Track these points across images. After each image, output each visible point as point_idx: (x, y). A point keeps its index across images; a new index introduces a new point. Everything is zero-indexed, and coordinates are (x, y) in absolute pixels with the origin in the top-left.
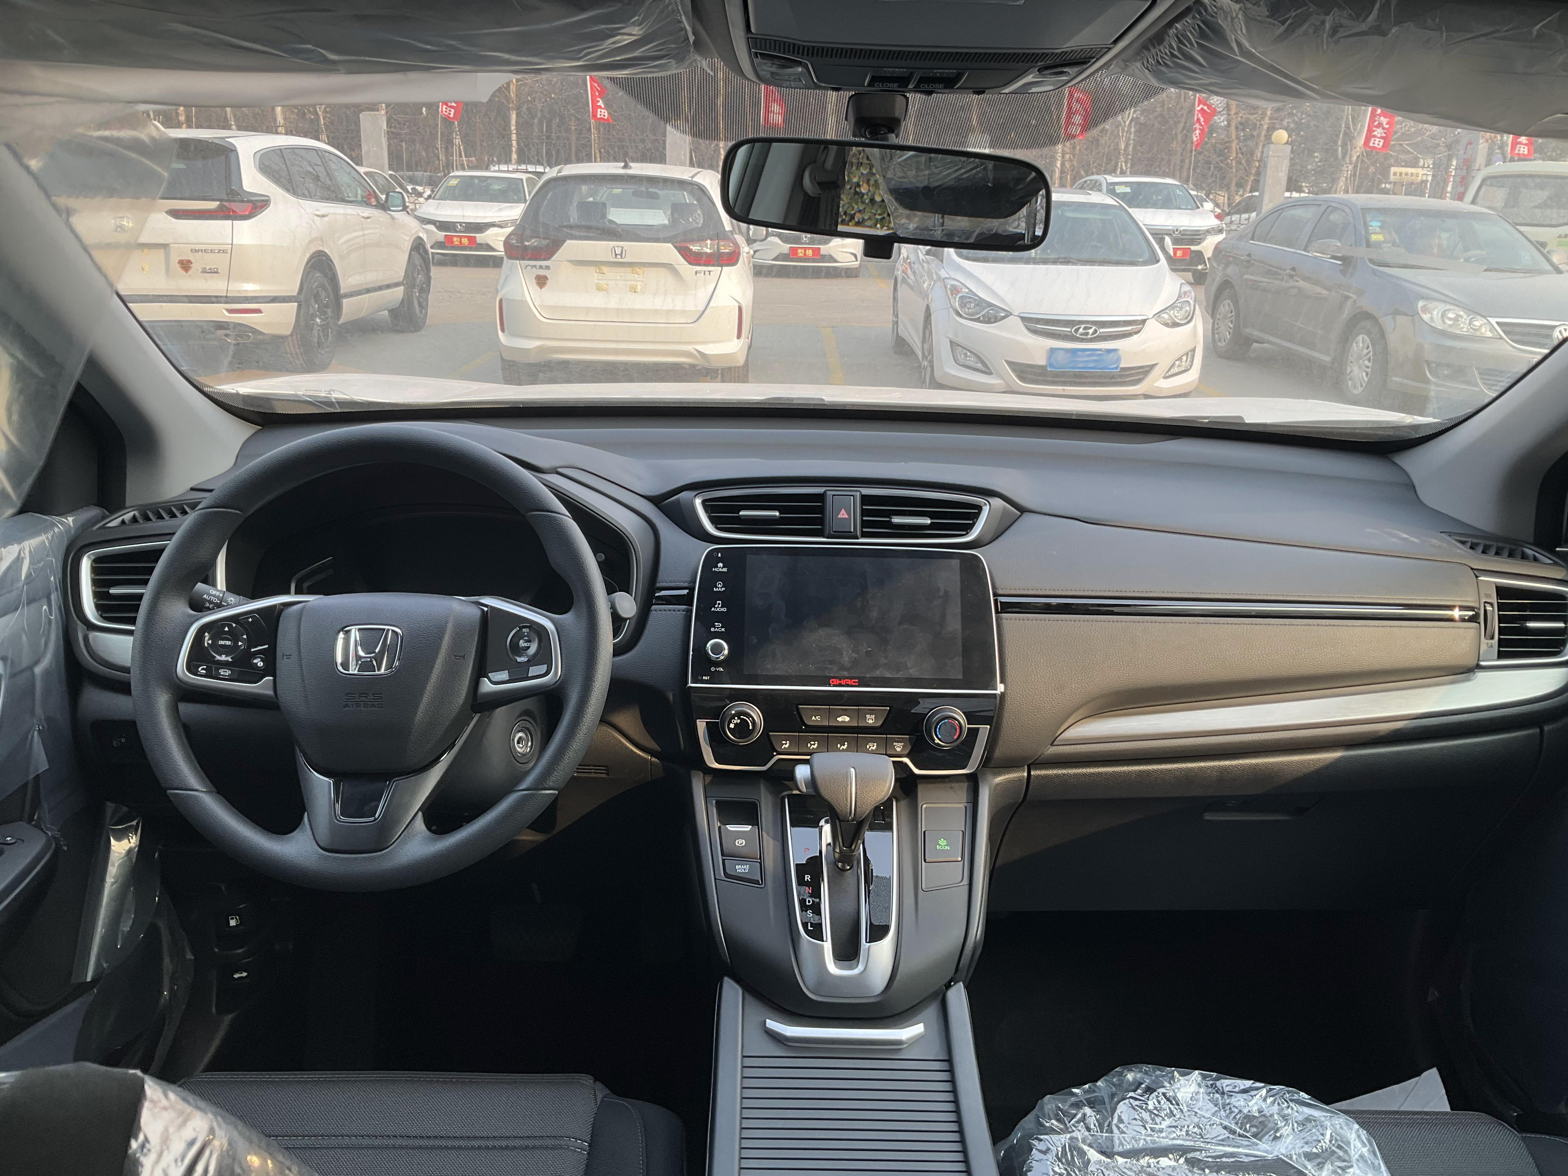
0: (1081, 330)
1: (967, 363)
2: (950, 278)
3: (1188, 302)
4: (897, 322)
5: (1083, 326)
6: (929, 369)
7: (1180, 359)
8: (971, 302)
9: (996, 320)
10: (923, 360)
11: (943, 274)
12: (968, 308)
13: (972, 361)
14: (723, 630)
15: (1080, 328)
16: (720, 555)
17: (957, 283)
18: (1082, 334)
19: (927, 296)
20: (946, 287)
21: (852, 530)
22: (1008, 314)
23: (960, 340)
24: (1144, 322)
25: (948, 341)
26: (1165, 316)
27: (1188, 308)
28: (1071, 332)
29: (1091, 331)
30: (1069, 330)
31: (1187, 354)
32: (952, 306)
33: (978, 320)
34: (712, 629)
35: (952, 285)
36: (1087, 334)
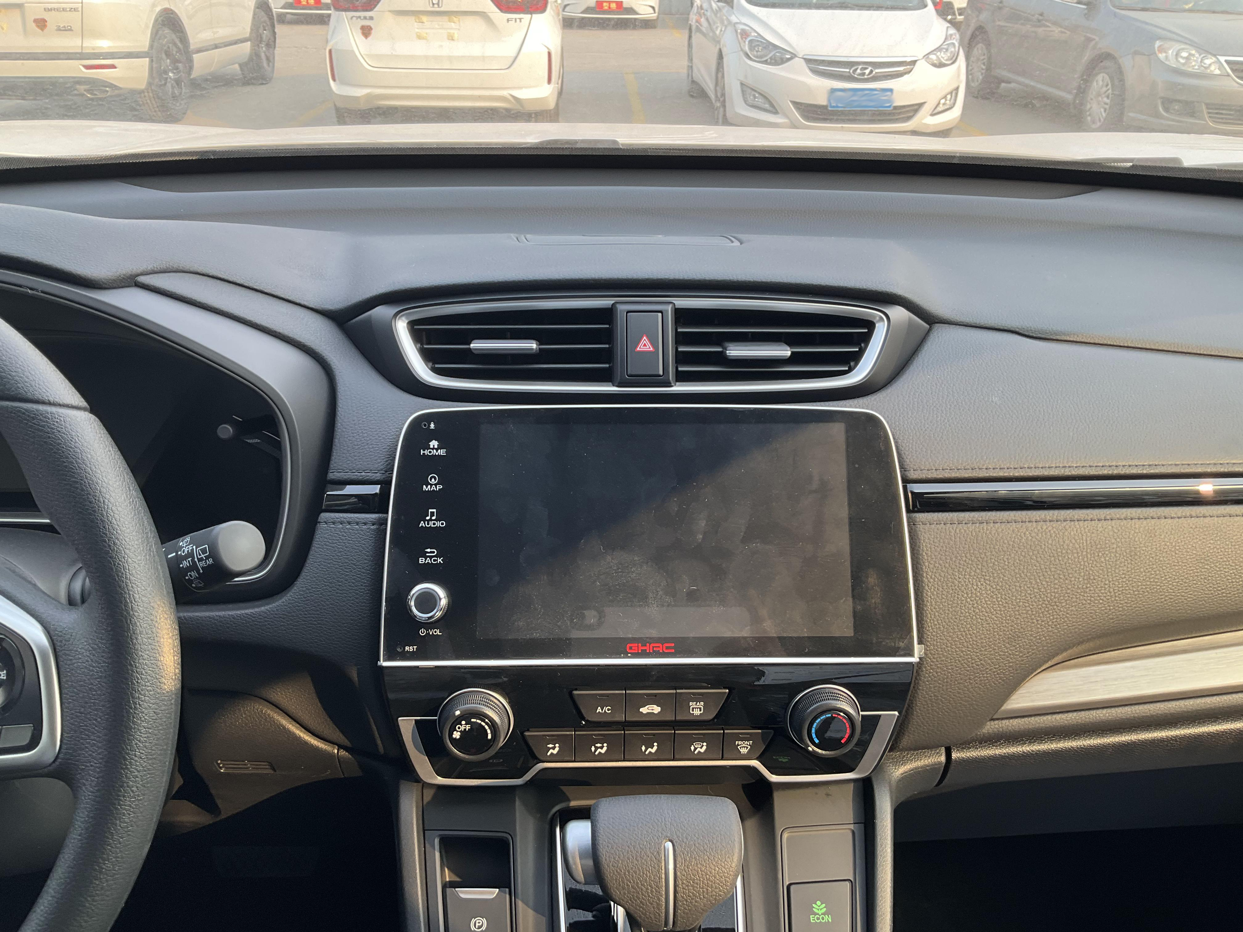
0: (859, 71)
1: (755, 103)
2: (740, 23)
3: (953, 44)
4: (692, 67)
5: (860, 67)
6: (722, 109)
7: (945, 97)
8: (758, 45)
9: (783, 61)
10: (716, 101)
11: (734, 19)
12: (757, 51)
13: (760, 101)
14: (440, 560)
15: (856, 69)
16: (432, 426)
17: (747, 28)
18: (859, 75)
19: (719, 42)
20: (736, 31)
21: (661, 373)
22: (794, 56)
23: (750, 82)
24: (914, 63)
25: (739, 83)
26: (933, 57)
27: (953, 49)
28: (849, 72)
29: (867, 71)
30: (848, 70)
31: (951, 93)
32: (742, 50)
33: (765, 62)
34: (422, 561)
35: (742, 30)
36: (864, 74)
